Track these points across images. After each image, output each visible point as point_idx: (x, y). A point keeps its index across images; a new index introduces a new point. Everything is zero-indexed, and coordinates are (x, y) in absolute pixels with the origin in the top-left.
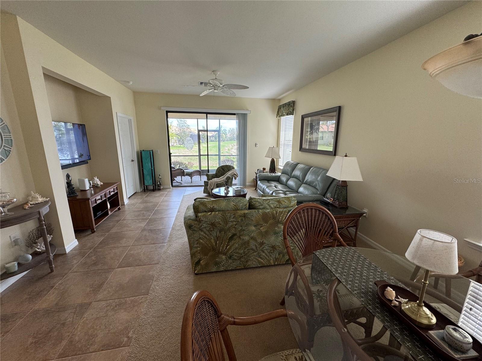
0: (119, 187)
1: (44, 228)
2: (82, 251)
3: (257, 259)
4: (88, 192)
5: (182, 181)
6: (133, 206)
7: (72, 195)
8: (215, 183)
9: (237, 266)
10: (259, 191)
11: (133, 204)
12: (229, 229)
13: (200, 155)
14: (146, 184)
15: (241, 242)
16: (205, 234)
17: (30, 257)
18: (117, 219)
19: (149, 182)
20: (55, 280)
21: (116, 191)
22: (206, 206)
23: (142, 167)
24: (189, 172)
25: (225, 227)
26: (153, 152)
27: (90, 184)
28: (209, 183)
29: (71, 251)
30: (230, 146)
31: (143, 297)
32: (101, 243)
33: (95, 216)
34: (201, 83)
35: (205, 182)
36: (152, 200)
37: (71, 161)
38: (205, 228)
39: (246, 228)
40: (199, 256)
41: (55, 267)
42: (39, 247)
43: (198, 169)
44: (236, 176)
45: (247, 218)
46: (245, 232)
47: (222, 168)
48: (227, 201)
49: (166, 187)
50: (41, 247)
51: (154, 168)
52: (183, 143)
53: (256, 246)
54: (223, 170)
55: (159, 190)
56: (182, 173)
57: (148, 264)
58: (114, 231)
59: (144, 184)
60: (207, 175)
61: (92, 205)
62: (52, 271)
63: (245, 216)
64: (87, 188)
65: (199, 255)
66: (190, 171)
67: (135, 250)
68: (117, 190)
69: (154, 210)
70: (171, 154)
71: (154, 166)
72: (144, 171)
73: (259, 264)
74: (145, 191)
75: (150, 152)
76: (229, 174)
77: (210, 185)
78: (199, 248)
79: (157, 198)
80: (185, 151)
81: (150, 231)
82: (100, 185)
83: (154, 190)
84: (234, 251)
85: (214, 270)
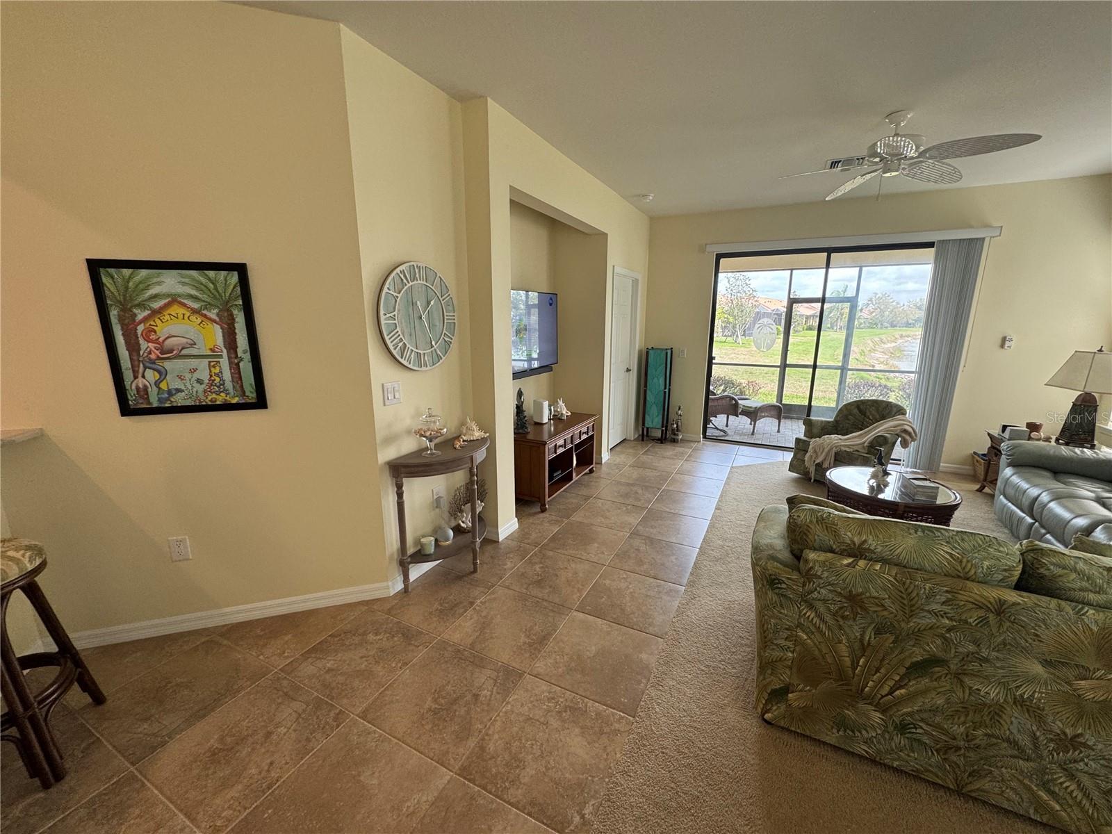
0: (597, 426)
1: (474, 489)
2: (522, 545)
3: (1029, 789)
4: (546, 427)
5: (727, 426)
6: (617, 471)
7: (521, 431)
8: (831, 449)
9: (927, 771)
10: (1005, 501)
11: (618, 466)
12: (917, 635)
13: (784, 366)
14: (647, 425)
15: (961, 695)
16: (822, 620)
17: (451, 533)
18: (584, 491)
19: (654, 420)
20: (476, 592)
21: (590, 434)
22: (836, 534)
23: (646, 386)
24: (751, 407)
25: (903, 625)
26: (672, 351)
27: (551, 414)
28: (811, 447)
29: (506, 538)
30: (869, 342)
31: (622, 718)
32: (553, 539)
33: (551, 478)
34: (834, 164)
35: (798, 440)
36: (657, 464)
37: (526, 362)
38: (824, 601)
39: (1000, 656)
40: (785, 676)
41: (480, 564)
42: (464, 519)
43: (773, 400)
44: (908, 438)
45: (1013, 622)
46: (989, 670)
47: (858, 407)
48: (920, 533)
49: (689, 436)
50: (466, 522)
51: (669, 389)
52: (733, 334)
53: (1035, 738)
54: (862, 412)
55: (674, 441)
56: (733, 408)
57: (638, 628)
58: (578, 520)
59: (643, 424)
60: (808, 423)
61: (549, 456)
62: (475, 571)
63: (1001, 609)
64: (545, 420)
65: (789, 673)
66: (754, 405)
67: (614, 580)
68: (593, 431)
69: (659, 489)
70: (714, 358)
71: (670, 385)
72: (647, 395)
73: (1036, 810)
74: (643, 440)
75: (667, 353)
76: (883, 428)
77: (815, 452)
78: (790, 654)
79: (668, 460)
80: (736, 351)
81: (647, 541)
82: (567, 416)
83: (662, 440)
84: (925, 716)
85: (832, 737)
